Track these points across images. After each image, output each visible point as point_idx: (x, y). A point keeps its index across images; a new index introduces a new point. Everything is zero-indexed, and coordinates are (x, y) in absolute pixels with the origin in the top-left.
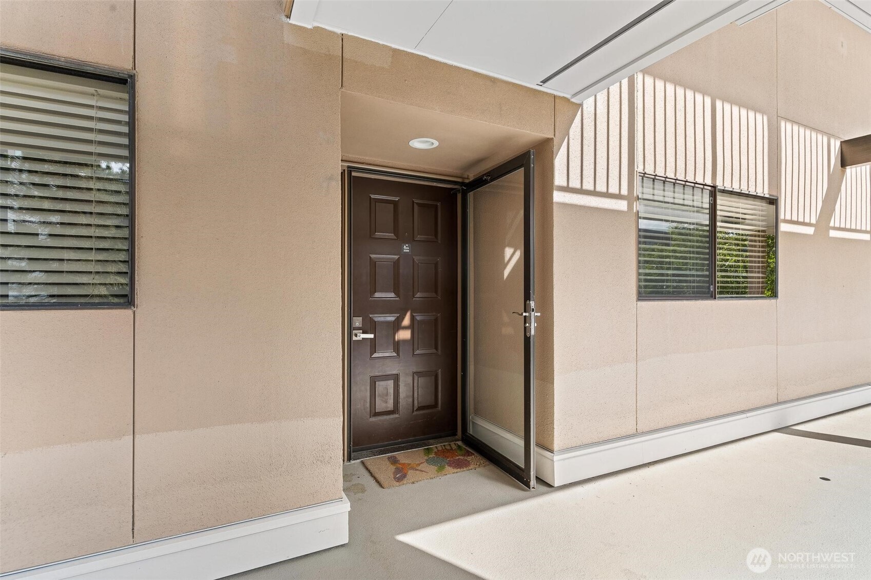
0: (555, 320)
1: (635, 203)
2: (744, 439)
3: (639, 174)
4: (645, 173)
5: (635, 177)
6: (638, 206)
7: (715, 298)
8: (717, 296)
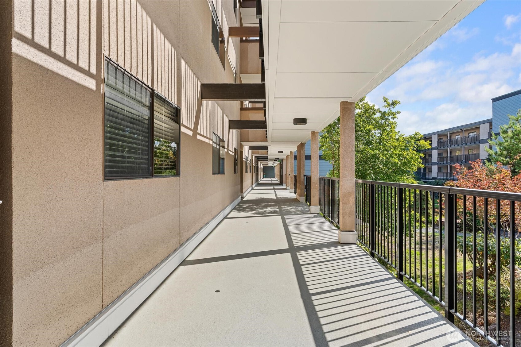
0: (14, 210)
1: (102, 85)
2: (167, 278)
3: (105, 58)
4: (110, 59)
5: (102, 59)
6: (104, 89)
7: (153, 177)
8: (154, 175)
